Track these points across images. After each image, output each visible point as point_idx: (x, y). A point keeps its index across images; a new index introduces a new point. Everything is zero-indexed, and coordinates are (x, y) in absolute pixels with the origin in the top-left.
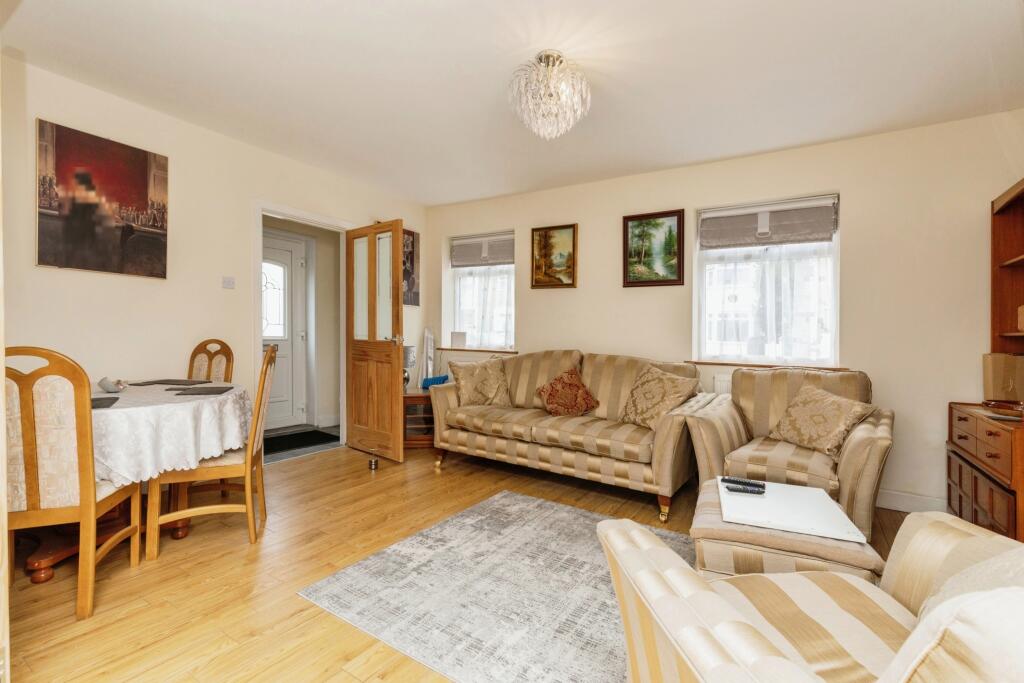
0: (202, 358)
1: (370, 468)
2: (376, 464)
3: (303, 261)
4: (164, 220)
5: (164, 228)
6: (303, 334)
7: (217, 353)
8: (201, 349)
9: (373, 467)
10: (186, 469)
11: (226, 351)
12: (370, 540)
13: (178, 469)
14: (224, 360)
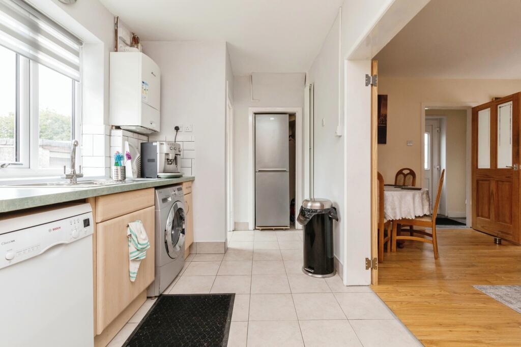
0: (401, 176)
1: (496, 243)
2: (500, 241)
3: (438, 129)
4: (386, 120)
5: (386, 124)
6: (438, 167)
7: (408, 174)
8: (400, 172)
9: (497, 242)
10: (410, 218)
11: (412, 173)
12: (513, 278)
13: (407, 218)
14: (411, 177)
